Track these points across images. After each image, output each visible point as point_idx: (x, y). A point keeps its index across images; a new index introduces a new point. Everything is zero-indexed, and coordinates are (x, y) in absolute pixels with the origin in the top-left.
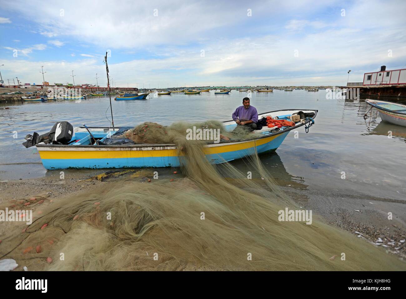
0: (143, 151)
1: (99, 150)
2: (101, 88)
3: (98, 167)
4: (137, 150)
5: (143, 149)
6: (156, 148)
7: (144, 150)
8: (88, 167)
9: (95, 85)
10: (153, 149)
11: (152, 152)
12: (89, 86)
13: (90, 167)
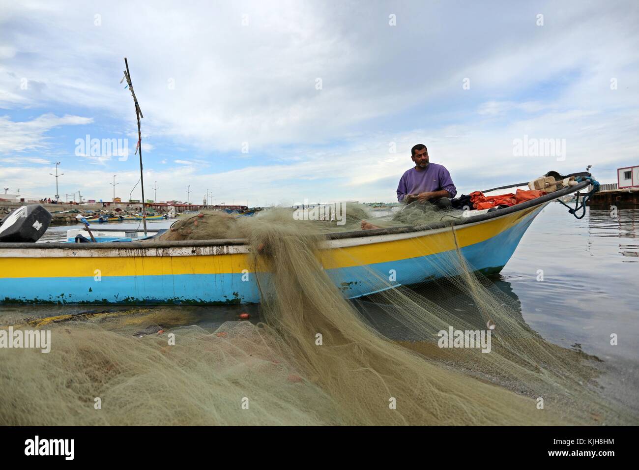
0: (173, 258)
1: (73, 255)
2: (193, 206)
3: (69, 300)
4: (157, 256)
5: (171, 251)
6: (202, 249)
7: (174, 255)
8: (47, 299)
9: (186, 203)
10: (193, 252)
11: (192, 259)
12: (177, 203)
13: (52, 300)
